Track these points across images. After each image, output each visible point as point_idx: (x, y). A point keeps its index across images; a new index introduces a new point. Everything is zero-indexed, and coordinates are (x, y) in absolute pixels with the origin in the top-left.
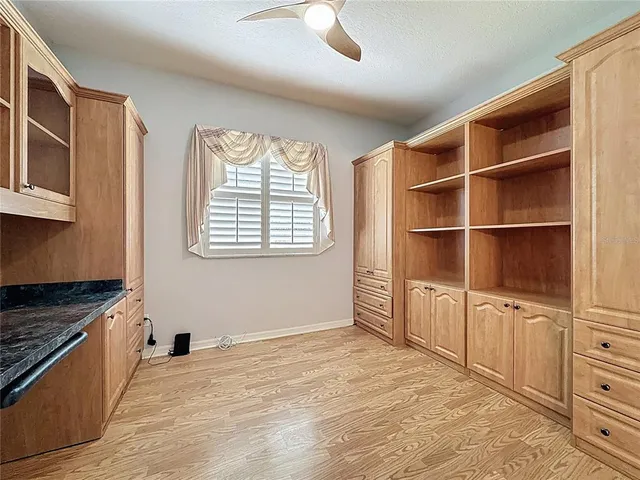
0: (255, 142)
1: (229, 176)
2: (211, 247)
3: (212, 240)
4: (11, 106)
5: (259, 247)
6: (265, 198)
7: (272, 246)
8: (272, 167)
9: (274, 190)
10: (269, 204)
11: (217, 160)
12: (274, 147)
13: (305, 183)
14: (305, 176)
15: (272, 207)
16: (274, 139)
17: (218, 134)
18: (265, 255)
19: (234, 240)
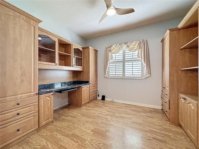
0: (120, 46)
1: (113, 57)
2: (110, 76)
3: (110, 74)
4: (71, 55)
5: (122, 76)
6: (124, 61)
7: (126, 76)
8: (126, 52)
9: (127, 59)
10: (125, 63)
11: (110, 54)
12: (125, 46)
13: (137, 55)
14: (137, 52)
15: (126, 64)
16: (125, 43)
17: (110, 47)
18: (124, 78)
19: (115, 74)
